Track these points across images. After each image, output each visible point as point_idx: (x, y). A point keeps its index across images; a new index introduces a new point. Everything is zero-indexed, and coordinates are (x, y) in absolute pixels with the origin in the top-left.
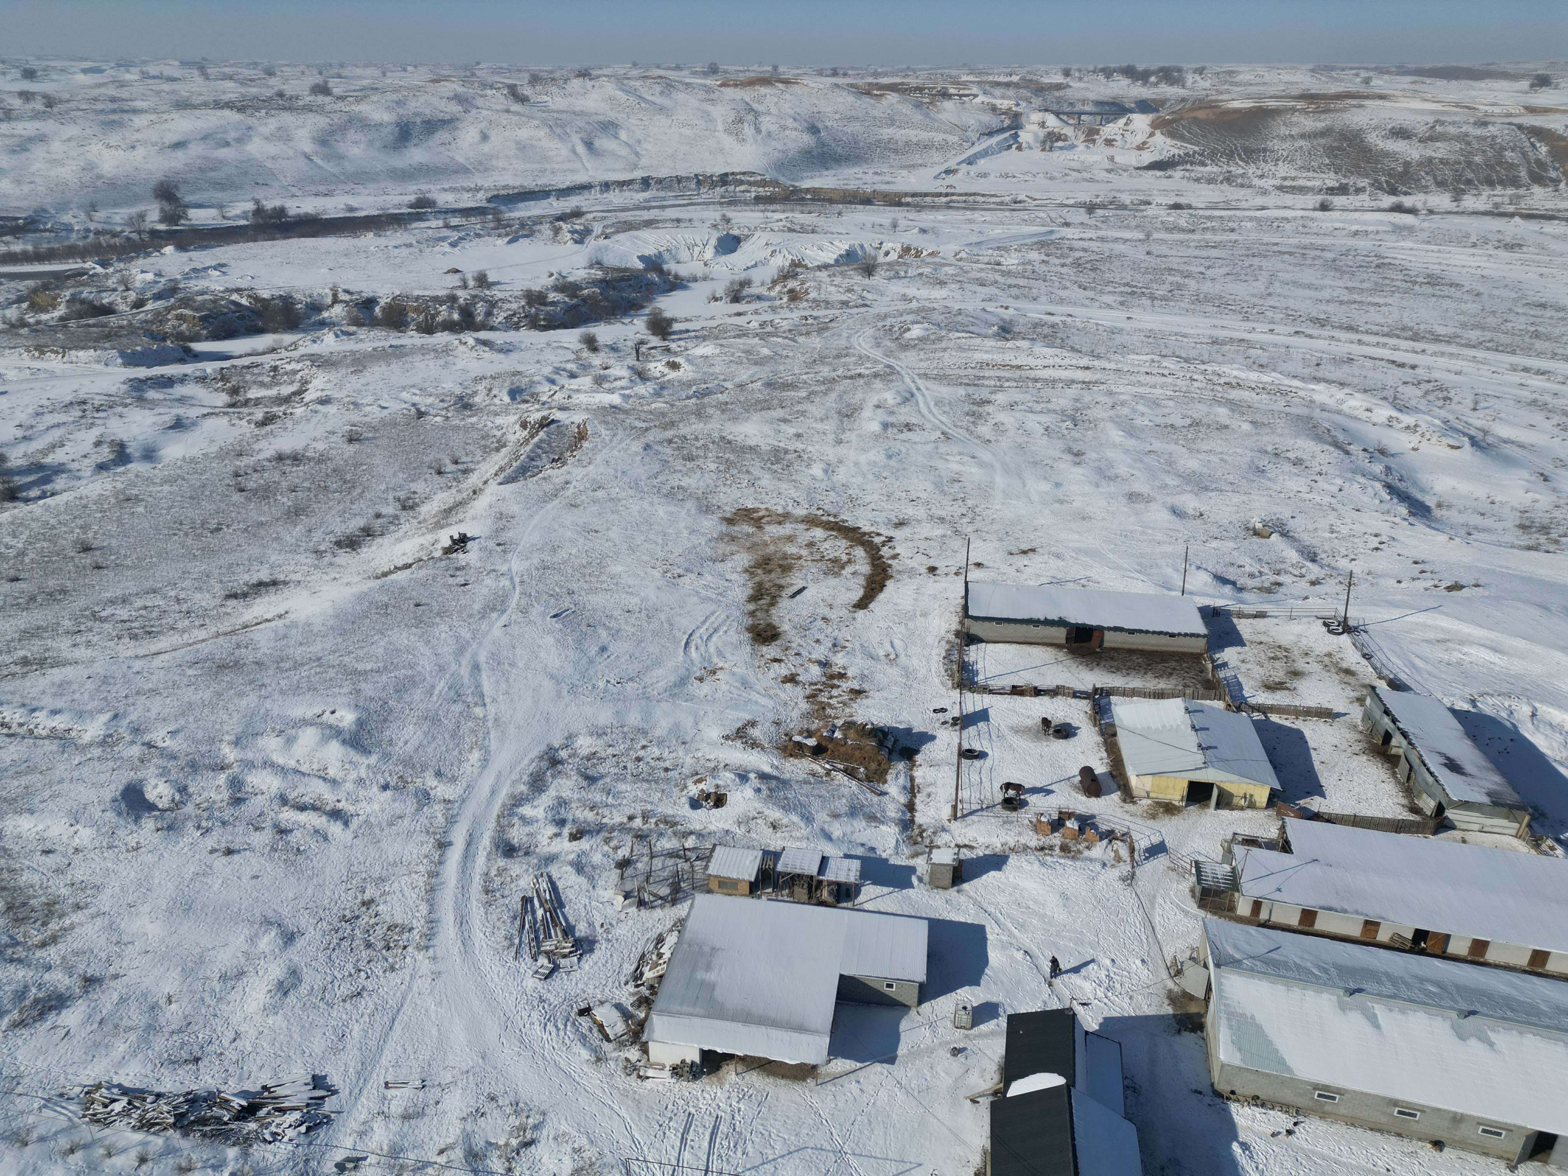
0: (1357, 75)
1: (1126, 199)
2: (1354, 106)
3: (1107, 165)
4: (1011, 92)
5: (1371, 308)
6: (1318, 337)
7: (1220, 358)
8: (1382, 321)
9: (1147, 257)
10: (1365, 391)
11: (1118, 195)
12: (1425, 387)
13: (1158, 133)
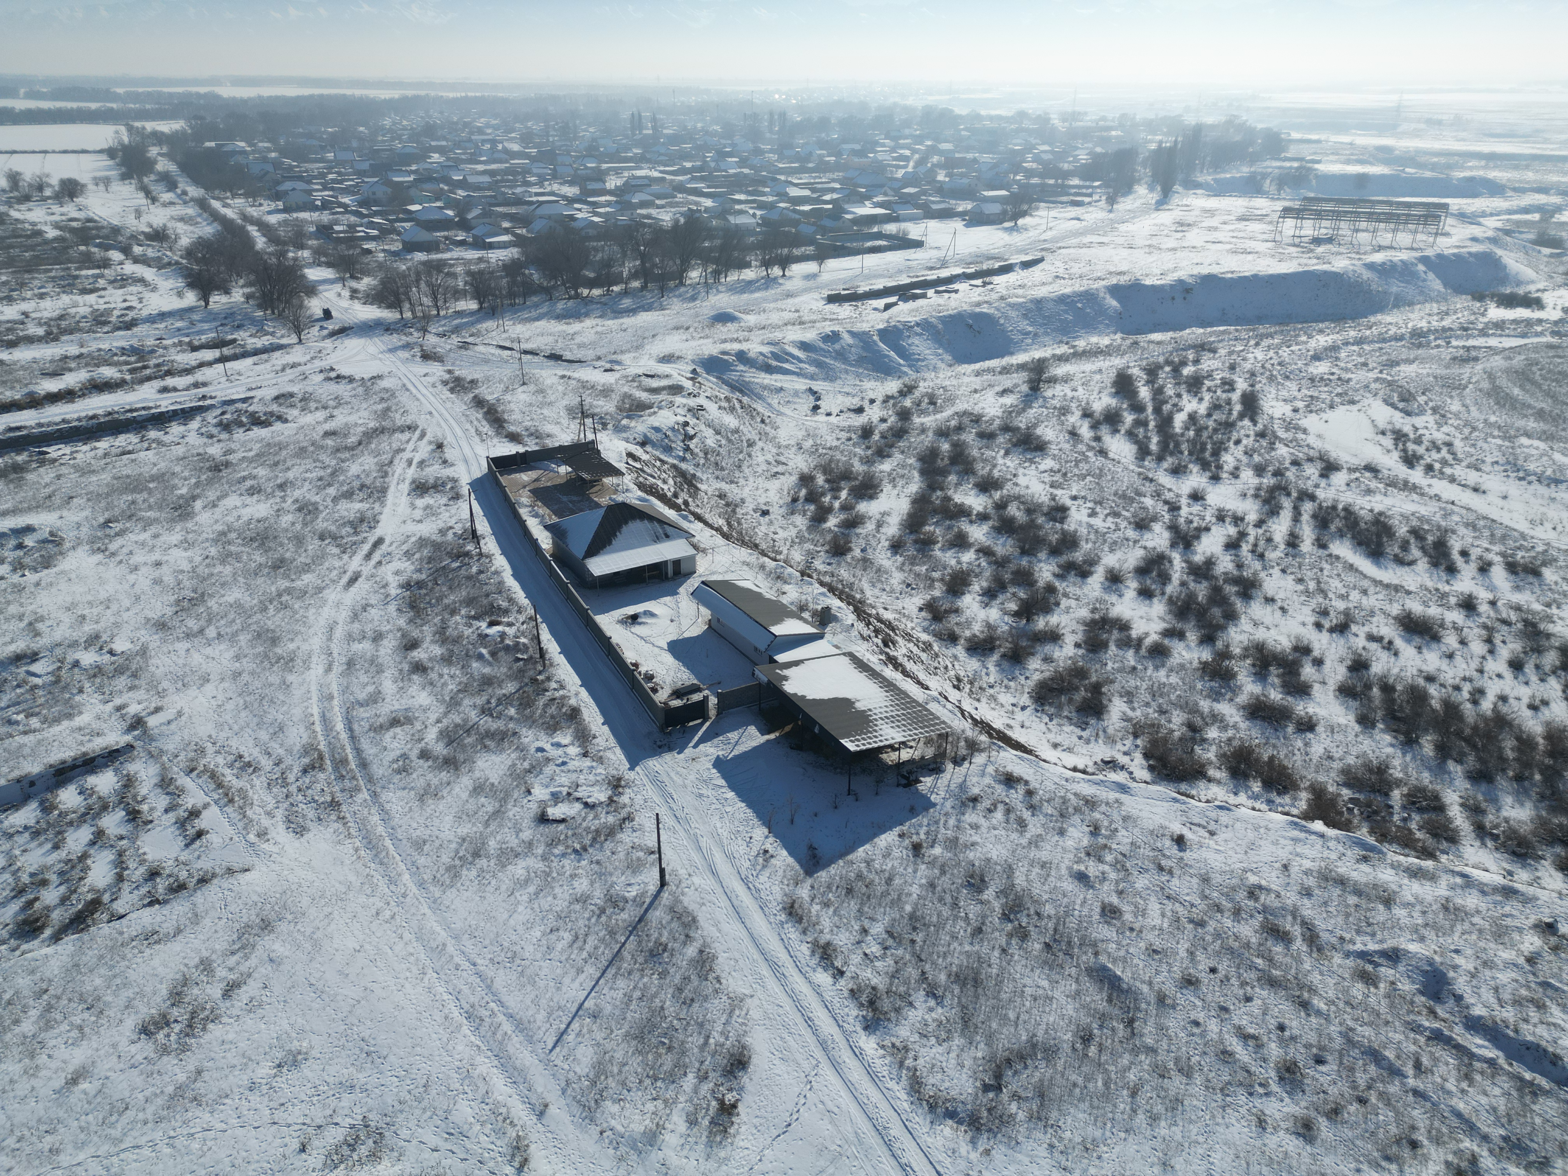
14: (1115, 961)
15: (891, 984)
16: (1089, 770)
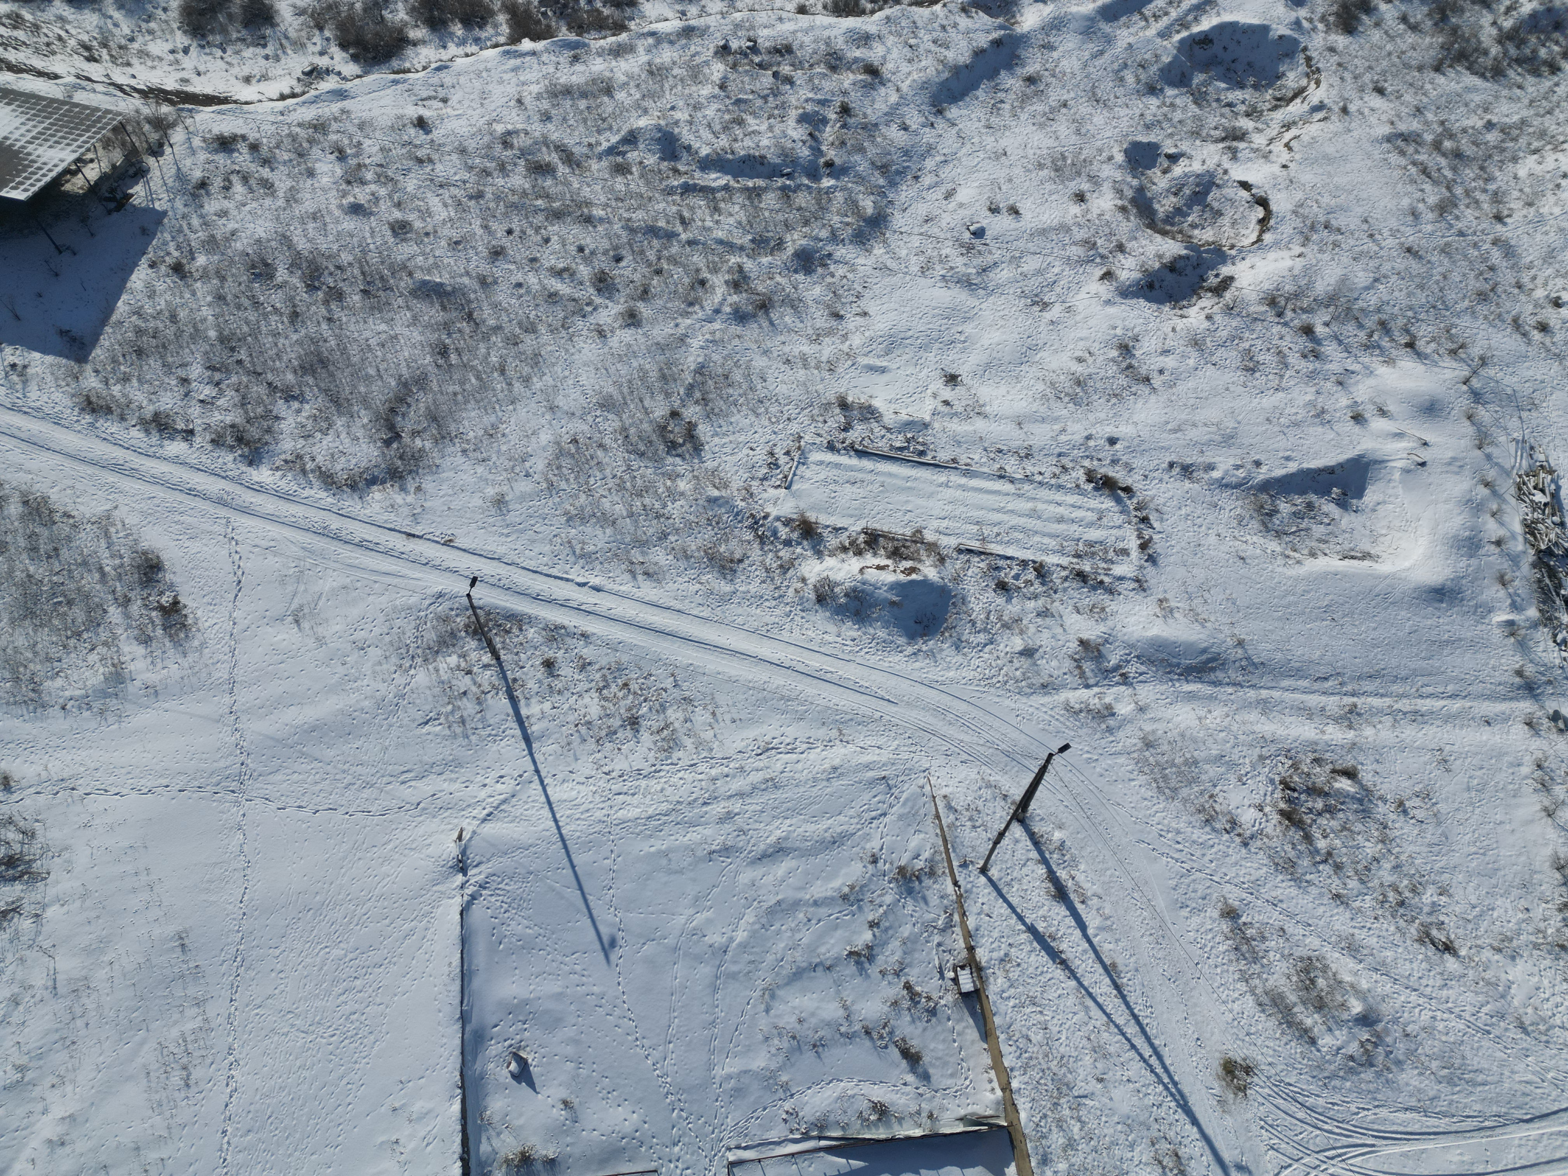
14: (429, 272)
15: (246, 412)
16: (298, 90)
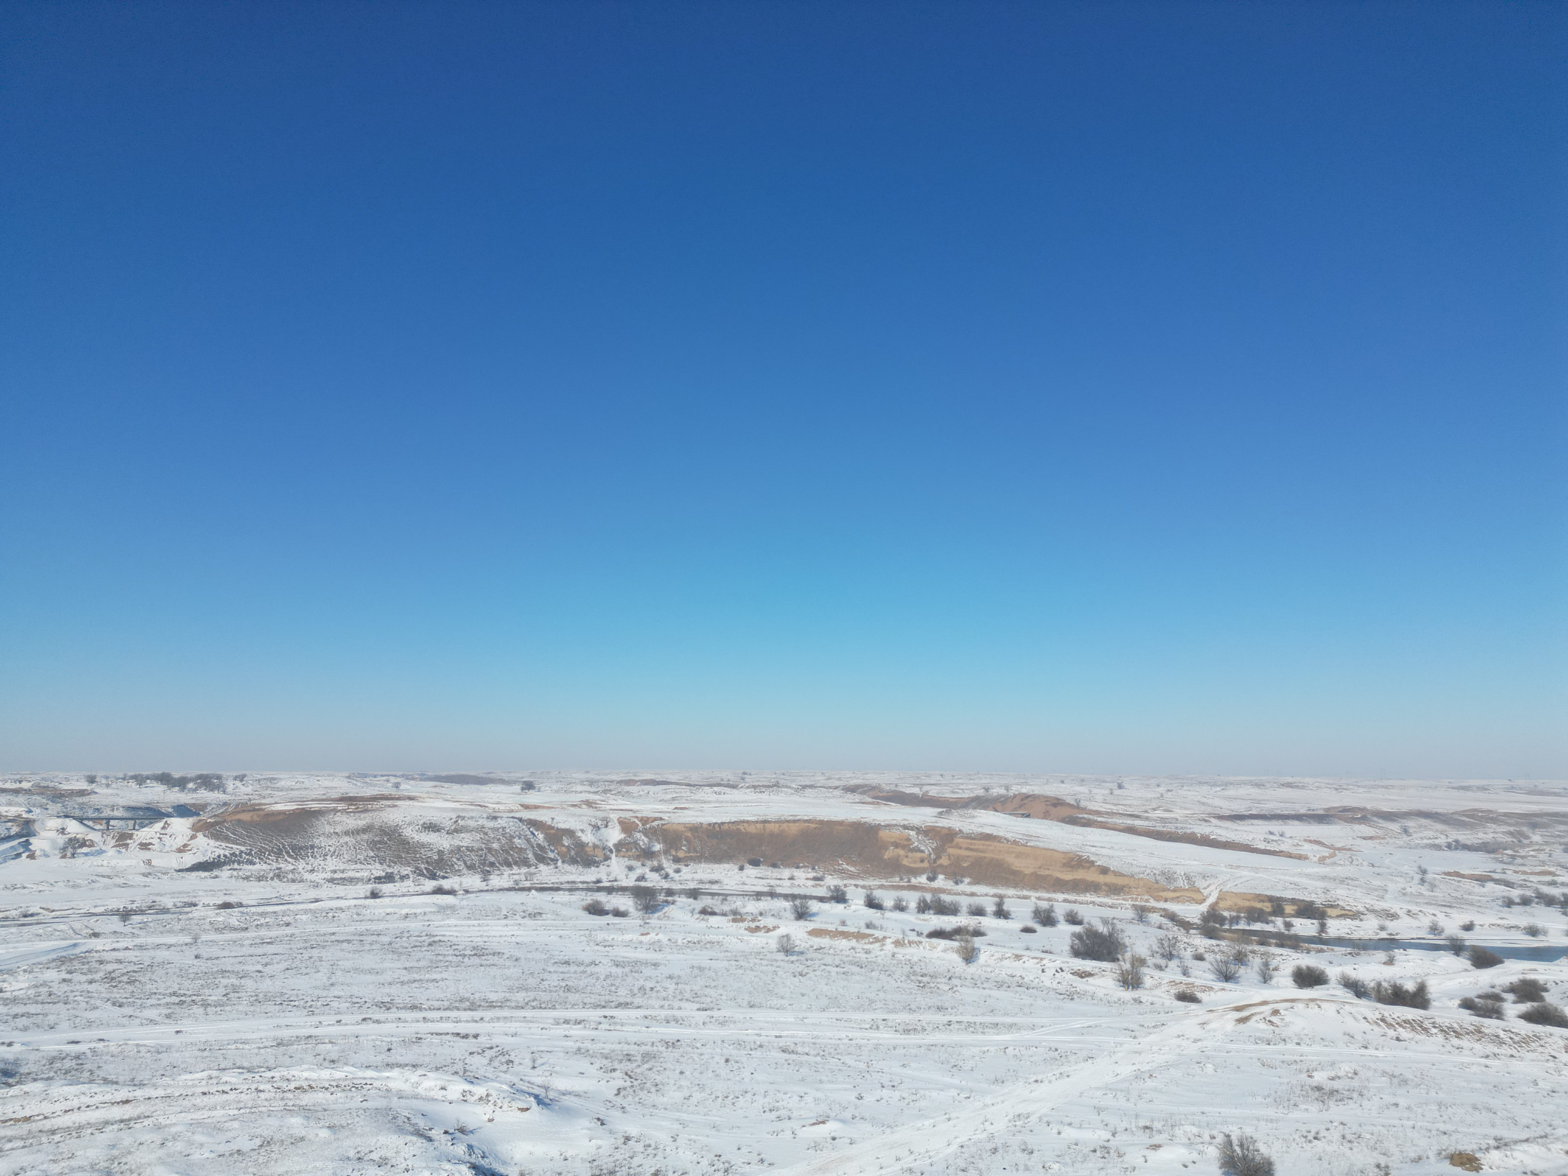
0: (388, 781)
1: (168, 902)
2: (389, 806)
3: (144, 869)
4: (21, 799)
5: (430, 985)
6: (386, 1021)
7: (288, 1061)
8: (442, 996)
9: (195, 962)
10: (437, 1069)
11: (158, 899)
12: (489, 1054)
13: (200, 835)
